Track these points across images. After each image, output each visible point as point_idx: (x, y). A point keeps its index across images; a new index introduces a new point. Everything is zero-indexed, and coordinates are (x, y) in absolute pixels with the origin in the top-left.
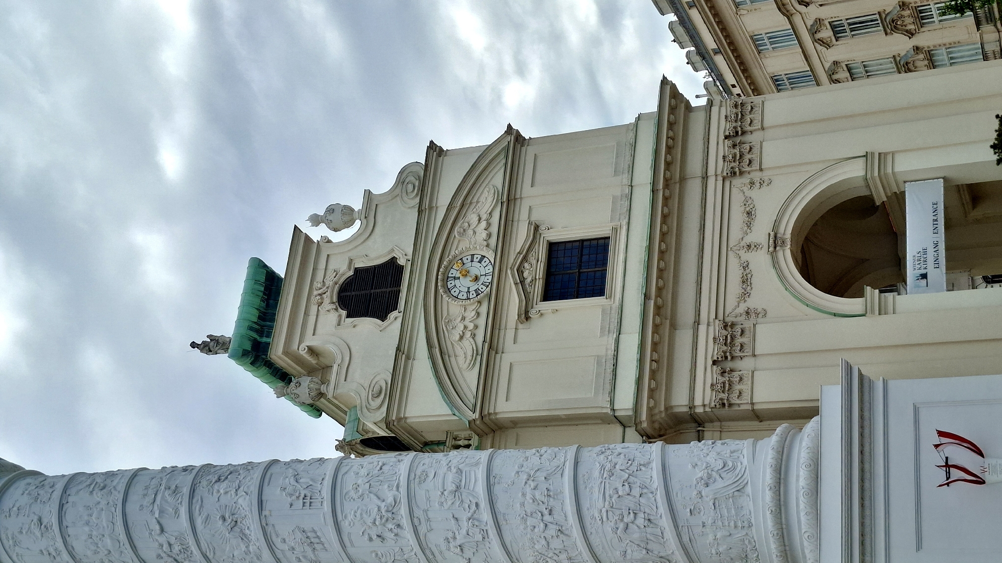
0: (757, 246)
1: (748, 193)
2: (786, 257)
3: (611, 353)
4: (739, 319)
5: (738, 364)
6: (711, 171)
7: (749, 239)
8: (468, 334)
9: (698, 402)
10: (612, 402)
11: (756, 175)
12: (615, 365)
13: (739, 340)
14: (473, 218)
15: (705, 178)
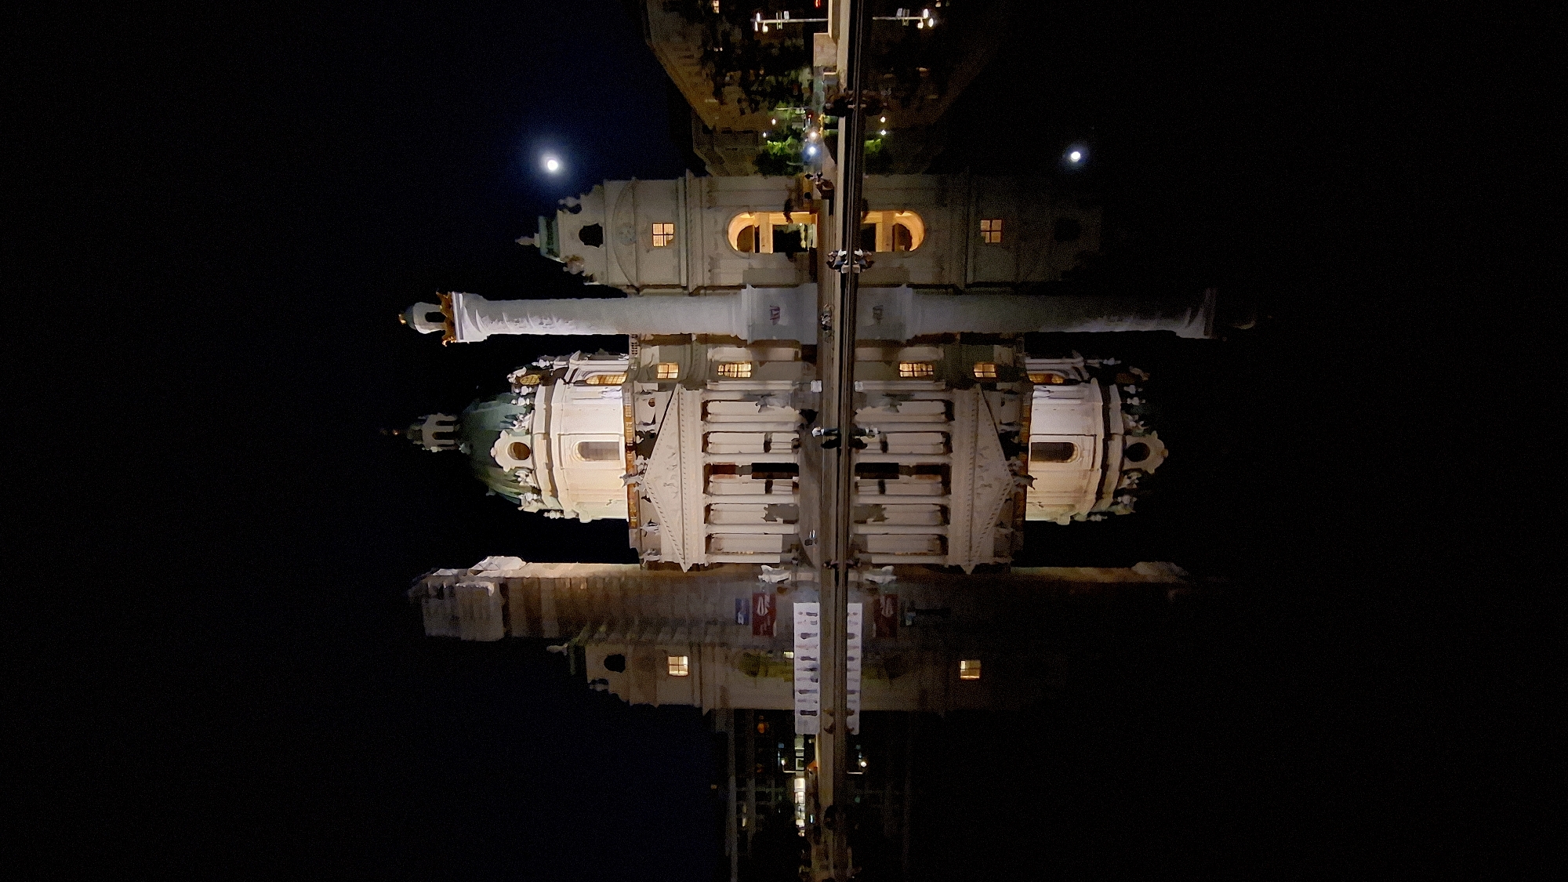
9: (705, 285)
10: (680, 283)
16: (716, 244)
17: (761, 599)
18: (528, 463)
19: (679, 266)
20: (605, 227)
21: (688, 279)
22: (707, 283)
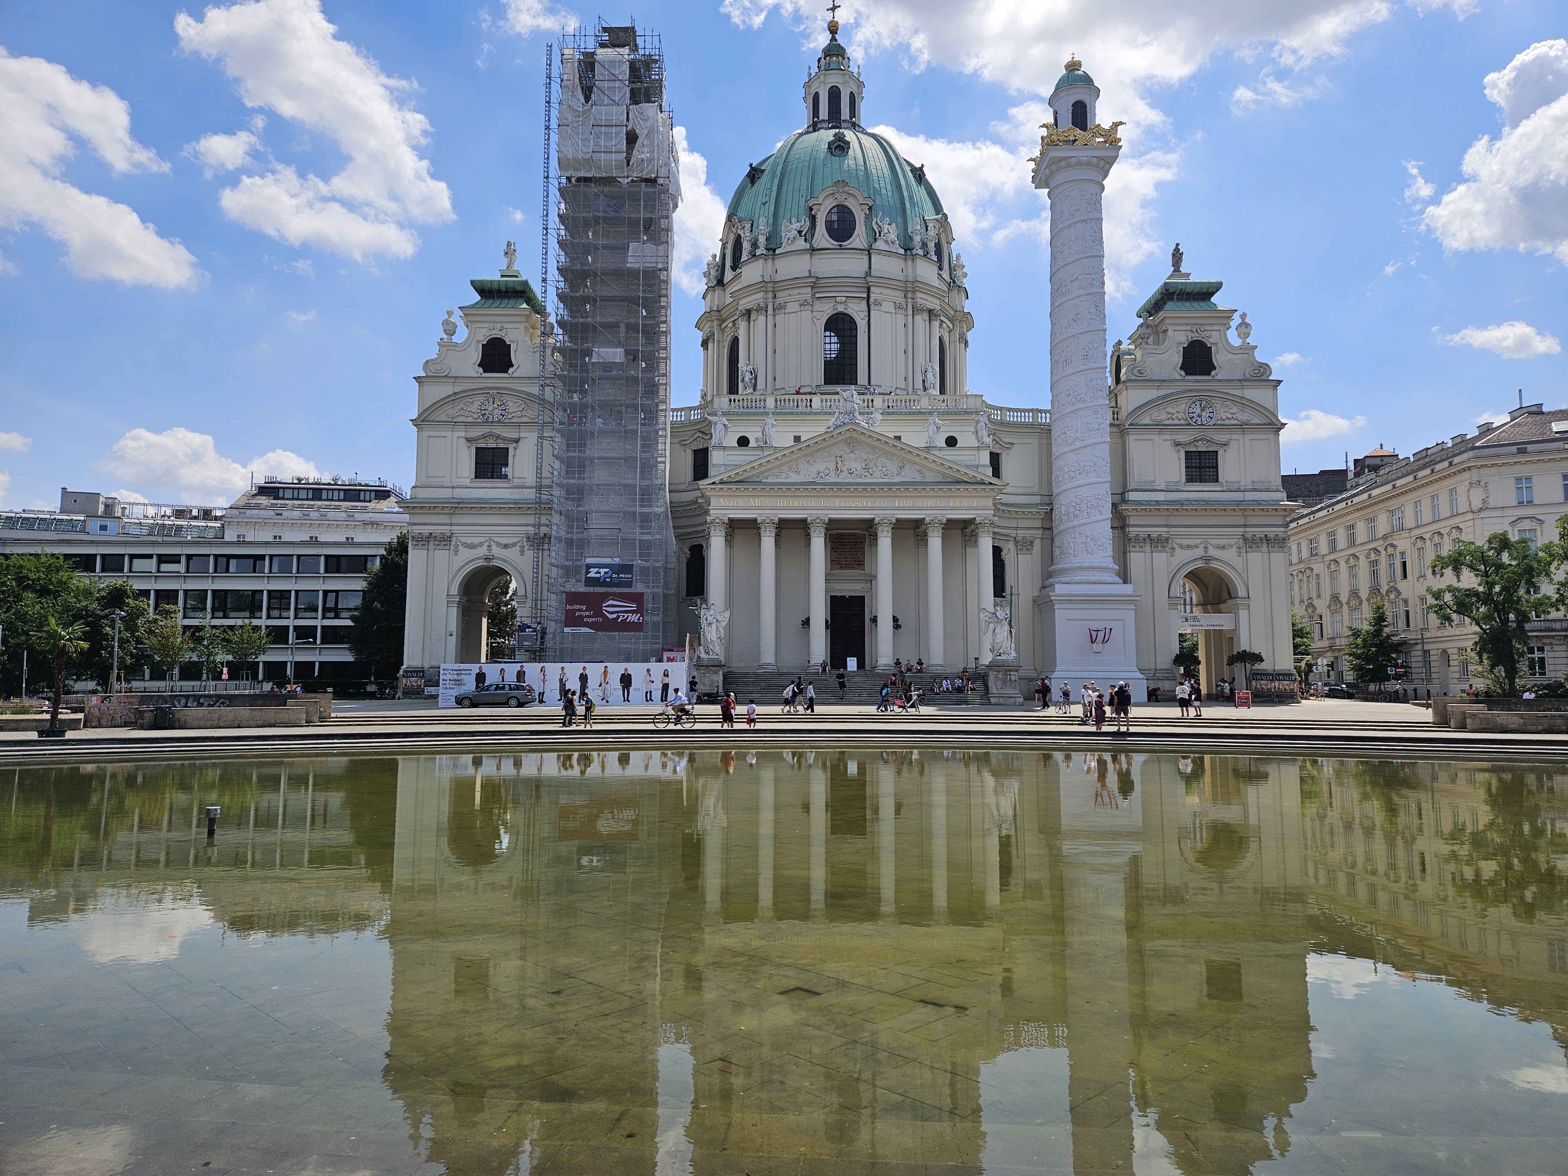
0: (1206, 552)
1: (1235, 547)
2: (1200, 564)
3: (1156, 487)
4: (1170, 545)
5: (1148, 545)
6: (1248, 529)
7: (1210, 548)
8: (1169, 416)
9: (1131, 529)
10: (1132, 490)
11: (1244, 550)
12: (1150, 491)
13: (1159, 545)
14: (1234, 410)
15: (1245, 526)
16: (1189, 547)
17: (634, 607)
18: (822, 238)
19: (1154, 490)
20: (1210, 381)
21: (1139, 503)
22: (1133, 531)
